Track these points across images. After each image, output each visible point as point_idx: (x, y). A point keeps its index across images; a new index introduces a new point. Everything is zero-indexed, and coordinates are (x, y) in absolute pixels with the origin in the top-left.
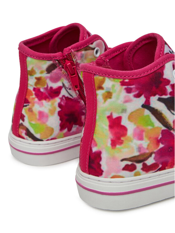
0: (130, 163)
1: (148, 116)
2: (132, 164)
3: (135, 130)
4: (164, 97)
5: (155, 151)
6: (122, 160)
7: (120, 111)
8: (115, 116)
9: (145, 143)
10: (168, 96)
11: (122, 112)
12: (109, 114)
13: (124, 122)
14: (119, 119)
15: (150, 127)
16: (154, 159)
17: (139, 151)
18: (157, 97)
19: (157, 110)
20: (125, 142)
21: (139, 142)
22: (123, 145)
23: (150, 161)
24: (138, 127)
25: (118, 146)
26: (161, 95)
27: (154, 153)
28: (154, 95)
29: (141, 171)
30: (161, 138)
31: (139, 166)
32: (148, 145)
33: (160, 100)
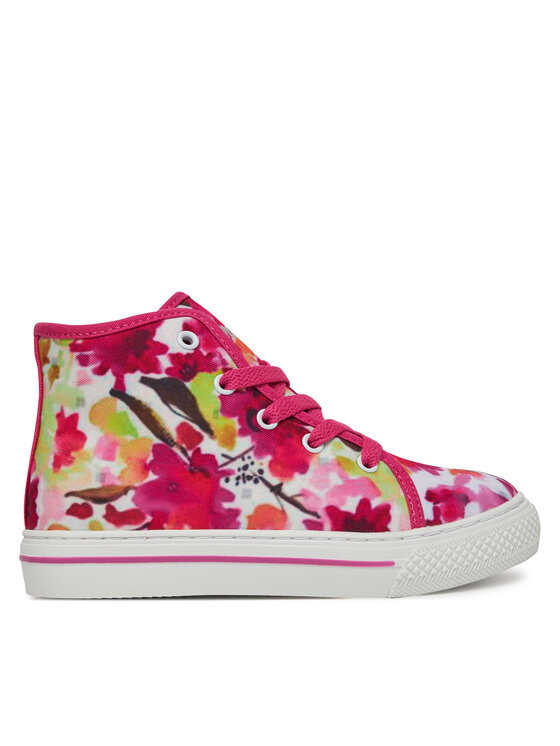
0: (80, 501)
1: (125, 413)
2: (83, 504)
3: (101, 441)
4: (153, 376)
5: (137, 484)
6: (68, 495)
7: (75, 402)
8: (68, 413)
9: (117, 468)
10: (163, 375)
11: (78, 405)
12: (58, 411)
13: (83, 425)
14: (74, 418)
15: (130, 438)
16: (134, 500)
17: (103, 480)
18: (138, 375)
19: (140, 402)
20: (78, 461)
21: (105, 464)
22: (72, 467)
23: (124, 504)
24: (107, 436)
25: (63, 468)
26: (148, 372)
27: (135, 488)
28: (132, 371)
29: (103, 522)
30: (152, 462)
31: (99, 510)
32: (123, 472)
33: (144, 381)
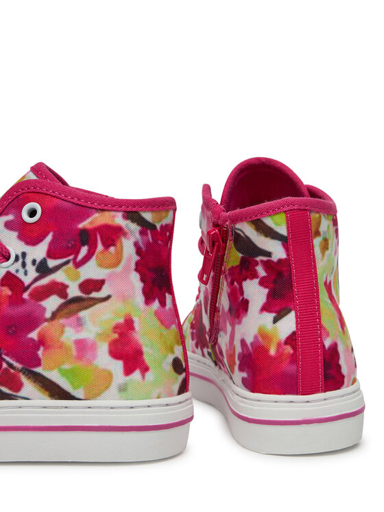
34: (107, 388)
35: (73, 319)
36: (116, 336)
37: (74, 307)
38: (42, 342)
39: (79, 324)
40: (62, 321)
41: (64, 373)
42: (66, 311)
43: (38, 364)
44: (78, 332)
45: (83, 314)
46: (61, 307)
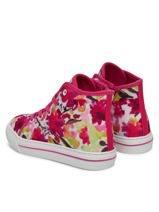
34: (78, 146)
35: (71, 125)
36: (82, 132)
37: (72, 122)
38: (64, 130)
39: (73, 127)
40: (69, 125)
41: (69, 140)
42: (70, 122)
43: (63, 136)
44: (72, 129)
45: (74, 124)
46: (69, 121)
